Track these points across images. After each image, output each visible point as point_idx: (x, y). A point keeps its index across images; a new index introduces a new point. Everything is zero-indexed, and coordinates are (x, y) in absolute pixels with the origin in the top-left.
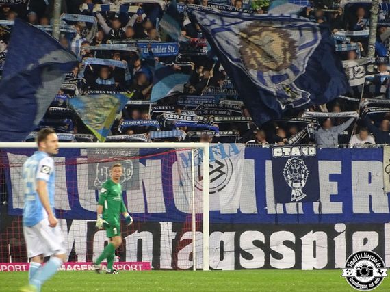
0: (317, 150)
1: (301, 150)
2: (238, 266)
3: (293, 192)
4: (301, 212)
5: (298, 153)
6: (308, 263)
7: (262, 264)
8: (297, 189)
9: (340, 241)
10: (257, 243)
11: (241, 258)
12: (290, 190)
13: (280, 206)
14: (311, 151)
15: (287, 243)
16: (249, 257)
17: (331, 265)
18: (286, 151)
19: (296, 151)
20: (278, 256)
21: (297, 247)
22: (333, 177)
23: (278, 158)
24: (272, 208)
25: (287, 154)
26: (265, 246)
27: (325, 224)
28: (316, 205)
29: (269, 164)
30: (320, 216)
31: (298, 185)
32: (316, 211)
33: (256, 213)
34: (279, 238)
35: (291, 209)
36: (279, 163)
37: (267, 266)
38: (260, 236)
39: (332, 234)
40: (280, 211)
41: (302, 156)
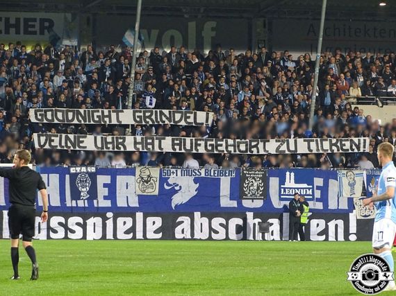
0: (96, 169)
1: (87, 169)
2: (49, 237)
3: (82, 194)
4: (87, 205)
5: (85, 171)
6: (91, 236)
7: (63, 236)
8: (84, 191)
9: (110, 223)
10: (60, 224)
11: (51, 232)
12: (80, 192)
13: (74, 202)
14: (93, 169)
15: (78, 224)
16: (55, 232)
17: (104, 237)
18: (78, 169)
19: (84, 169)
20: (73, 232)
21: (84, 226)
22: (105, 185)
23: (73, 174)
24: (70, 203)
25: (78, 171)
26: (65, 226)
27: (101, 213)
28: (95, 201)
29: (67, 177)
30: (98, 208)
31: (85, 189)
32: (96, 205)
33: (60, 205)
34: (73, 221)
35: (81, 203)
36: (74, 177)
37: (66, 237)
38: (62, 220)
39: (105, 219)
40: (74, 205)
41: (87, 173)
